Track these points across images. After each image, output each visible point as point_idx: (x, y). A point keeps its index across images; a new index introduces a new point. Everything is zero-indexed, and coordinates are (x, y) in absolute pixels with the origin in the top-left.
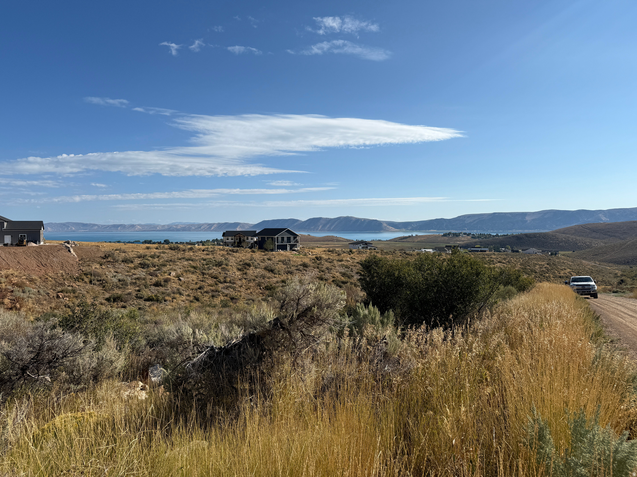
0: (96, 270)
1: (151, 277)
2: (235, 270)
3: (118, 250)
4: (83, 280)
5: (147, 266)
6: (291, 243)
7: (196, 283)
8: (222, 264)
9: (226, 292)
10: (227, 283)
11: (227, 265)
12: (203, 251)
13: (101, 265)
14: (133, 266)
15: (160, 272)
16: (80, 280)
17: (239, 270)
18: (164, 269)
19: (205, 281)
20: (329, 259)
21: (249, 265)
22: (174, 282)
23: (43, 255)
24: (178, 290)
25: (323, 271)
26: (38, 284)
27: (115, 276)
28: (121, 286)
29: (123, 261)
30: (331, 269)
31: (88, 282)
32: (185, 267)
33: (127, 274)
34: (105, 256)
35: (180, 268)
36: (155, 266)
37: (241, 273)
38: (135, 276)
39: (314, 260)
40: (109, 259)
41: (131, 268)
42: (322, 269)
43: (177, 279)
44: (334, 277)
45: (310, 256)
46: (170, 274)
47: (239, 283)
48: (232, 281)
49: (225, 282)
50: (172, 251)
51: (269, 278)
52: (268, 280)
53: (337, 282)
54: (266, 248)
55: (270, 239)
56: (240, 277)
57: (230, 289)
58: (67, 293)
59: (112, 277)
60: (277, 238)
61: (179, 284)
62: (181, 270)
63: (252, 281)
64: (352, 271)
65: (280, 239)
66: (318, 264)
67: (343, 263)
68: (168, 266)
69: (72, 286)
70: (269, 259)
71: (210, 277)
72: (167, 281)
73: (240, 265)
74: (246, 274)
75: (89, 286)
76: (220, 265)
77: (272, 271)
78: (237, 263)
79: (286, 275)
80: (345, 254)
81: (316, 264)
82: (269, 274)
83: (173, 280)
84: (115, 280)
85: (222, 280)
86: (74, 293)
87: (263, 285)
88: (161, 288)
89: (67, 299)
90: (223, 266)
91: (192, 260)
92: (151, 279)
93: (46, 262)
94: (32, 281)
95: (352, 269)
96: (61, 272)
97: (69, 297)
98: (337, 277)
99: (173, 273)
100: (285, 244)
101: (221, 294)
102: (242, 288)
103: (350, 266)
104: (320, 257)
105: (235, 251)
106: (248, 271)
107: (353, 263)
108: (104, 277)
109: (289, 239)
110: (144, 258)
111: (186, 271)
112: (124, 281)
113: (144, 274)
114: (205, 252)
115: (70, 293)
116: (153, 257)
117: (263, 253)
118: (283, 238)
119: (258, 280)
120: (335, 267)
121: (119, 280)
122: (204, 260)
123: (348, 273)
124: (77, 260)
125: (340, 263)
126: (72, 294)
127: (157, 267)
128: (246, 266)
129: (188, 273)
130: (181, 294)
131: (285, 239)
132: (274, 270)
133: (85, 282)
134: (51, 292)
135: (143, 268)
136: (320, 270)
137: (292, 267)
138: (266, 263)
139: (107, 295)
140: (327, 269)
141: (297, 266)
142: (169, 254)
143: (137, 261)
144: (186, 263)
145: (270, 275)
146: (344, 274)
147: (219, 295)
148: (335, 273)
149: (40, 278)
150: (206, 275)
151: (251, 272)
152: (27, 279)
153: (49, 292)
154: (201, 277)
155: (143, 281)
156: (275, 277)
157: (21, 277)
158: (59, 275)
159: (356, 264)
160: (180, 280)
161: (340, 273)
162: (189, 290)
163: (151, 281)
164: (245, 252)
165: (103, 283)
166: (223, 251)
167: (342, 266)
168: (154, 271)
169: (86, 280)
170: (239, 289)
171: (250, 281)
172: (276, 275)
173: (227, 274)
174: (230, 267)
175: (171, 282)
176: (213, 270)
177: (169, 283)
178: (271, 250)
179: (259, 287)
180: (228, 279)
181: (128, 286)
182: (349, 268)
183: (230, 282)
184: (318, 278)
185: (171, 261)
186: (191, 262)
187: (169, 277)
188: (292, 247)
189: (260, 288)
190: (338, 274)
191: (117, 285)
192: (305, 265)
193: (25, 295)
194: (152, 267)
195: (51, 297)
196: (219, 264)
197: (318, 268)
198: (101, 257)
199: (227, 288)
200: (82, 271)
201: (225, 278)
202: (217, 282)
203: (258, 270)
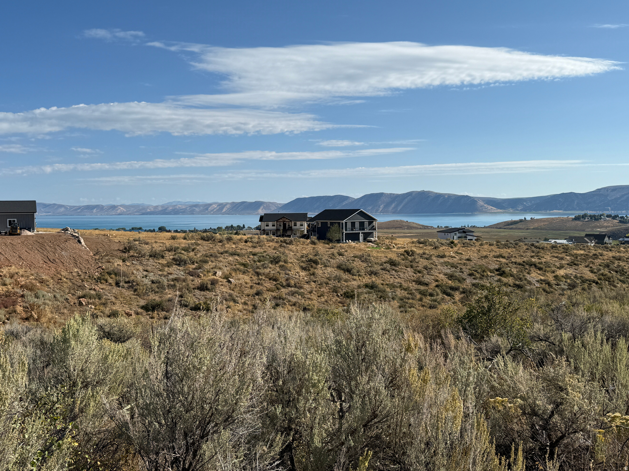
0: (119, 267)
1: (191, 277)
2: (298, 269)
3: (137, 241)
4: (106, 281)
5: (183, 263)
6: (366, 231)
7: (251, 287)
8: (280, 261)
9: (293, 299)
10: (291, 287)
11: (286, 262)
12: (246, 242)
13: (124, 261)
14: (166, 262)
15: (202, 270)
16: (103, 281)
17: (304, 269)
18: (206, 267)
19: (262, 285)
20: (424, 254)
21: (316, 262)
22: (222, 285)
23: (48, 247)
24: (230, 295)
25: (419, 272)
26: (51, 286)
27: (146, 276)
28: (157, 290)
29: (151, 256)
30: (431, 269)
31: (114, 284)
32: (232, 265)
33: (160, 273)
34: (125, 249)
35: (226, 266)
36: (193, 263)
37: (307, 273)
38: (171, 277)
39: (403, 255)
40: (132, 253)
41: (163, 265)
42: (418, 269)
43: (225, 280)
44: (437, 281)
45: (394, 249)
46: (215, 274)
47: (306, 286)
48: (297, 284)
49: (289, 285)
50: (205, 242)
51: (346, 281)
52: (346, 284)
53: (444, 287)
54: (331, 238)
55: (337, 225)
56: (306, 278)
57: (297, 296)
58: (90, 298)
59: (143, 277)
60: (346, 223)
61: (230, 288)
62: (228, 268)
63: (324, 284)
64: (463, 272)
65: (349, 225)
66: (411, 262)
67: (446, 259)
68: (210, 263)
69: (94, 290)
70: (340, 254)
71: (268, 279)
72: (214, 283)
73: (303, 262)
74: (313, 274)
75: (115, 290)
76: (277, 262)
77: (348, 271)
78: (298, 260)
79: (369, 276)
80: (444, 247)
81: (407, 261)
82: (345, 276)
83: (221, 282)
84: (146, 281)
85: (284, 284)
86: (100, 299)
87: (341, 290)
88: (208, 292)
89: (93, 307)
90: (281, 263)
91: (238, 255)
92: (193, 281)
93: (54, 256)
94: (42, 282)
95: (461, 269)
96: (76, 270)
97: (93, 304)
98: (442, 280)
99: (219, 273)
100: (357, 232)
101: (287, 302)
102: (312, 294)
103: (458, 265)
104: (411, 251)
105: (288, 242)
106: (316, 270)
107: (461, 260)
108: (132, 278)
109: (362, 224)
110: (175, 251)
111: (235, 270)
112: (160, 282)
113: (182, 273)
114: (249, 244)
115: (95, 299)
116: (186, 250)
117: (327, 245)
118: (353, 224)
119: (332, 283)
120: (436, 265)
121: (153, 282)
122: (254, 255)
123: (457, 274)
124: (91, 254)
125: (442, 260)
126: (97, 300)
127: (196, 264)
128: (313, 264)
129: (238, 272)
130: (235, 301)
131: (357, 225)
132: (351, 269)
133: (110, 283)
134: (69, 296)
135: (179, 265)
136: (415, 270)
137: (376, 266)
138: (337, 260)
139: (142, 303)
140: (426, 268)
141: (382, 265)
142: (204, 248)
143: (169, 256)
144: (231, 258)
145: (347, 277)
146: (451, 277)
147: (285, 304)
148: (438, 275)
149: (52, 278)
150: (262, 276)
151: (319, 271)
152: (35, 279)
153: (68, 298)
154: (255, 278)
155: (184, 284)
156: (355, 280)
157: (28, 277)
158: (74, 274)
159: (465, 262)
160: (229, 282)
161: (445, 274)
162: (244, 295)
163: (193, 283)
164: (302, 243)
165: (132, 285)
166: (272, 242)
167: (446, 264)
168: (194, 269)
169: (110, 281)
170: (309, 296)
171: (321, 284)
172: (355, 277)
173: (288, 275)
174: (290, 265)
175: (219, 285)
176: (269, 270)
177: (217, 286)
178: (337, 240)
179: (335, 294)
180: (292, 282)
181: (165, 289)
182: (456, 267)
183: (295, 286)
184: (414, 281)
185: (211, 255)
186: (237, 257)
187: (215, 277)
188: (367, 236)
189: (337, 295)
190: (441, 276)
191: (152, 288)
192: (392, 263)
193: (40, 302)
194: (190, 264)
195: (72, 304)
196: (275, 261)
197: (412, 267)
198: (119, 250)
199: (293, 294)
200: (103, 269)
201: (287, 280)
202: (279, 286)
203: (329, 269)
